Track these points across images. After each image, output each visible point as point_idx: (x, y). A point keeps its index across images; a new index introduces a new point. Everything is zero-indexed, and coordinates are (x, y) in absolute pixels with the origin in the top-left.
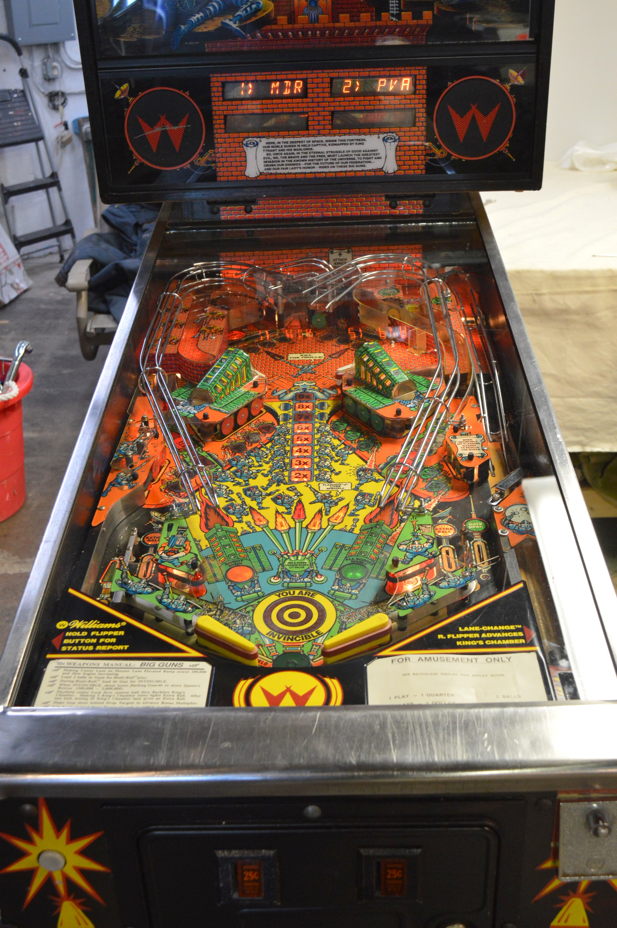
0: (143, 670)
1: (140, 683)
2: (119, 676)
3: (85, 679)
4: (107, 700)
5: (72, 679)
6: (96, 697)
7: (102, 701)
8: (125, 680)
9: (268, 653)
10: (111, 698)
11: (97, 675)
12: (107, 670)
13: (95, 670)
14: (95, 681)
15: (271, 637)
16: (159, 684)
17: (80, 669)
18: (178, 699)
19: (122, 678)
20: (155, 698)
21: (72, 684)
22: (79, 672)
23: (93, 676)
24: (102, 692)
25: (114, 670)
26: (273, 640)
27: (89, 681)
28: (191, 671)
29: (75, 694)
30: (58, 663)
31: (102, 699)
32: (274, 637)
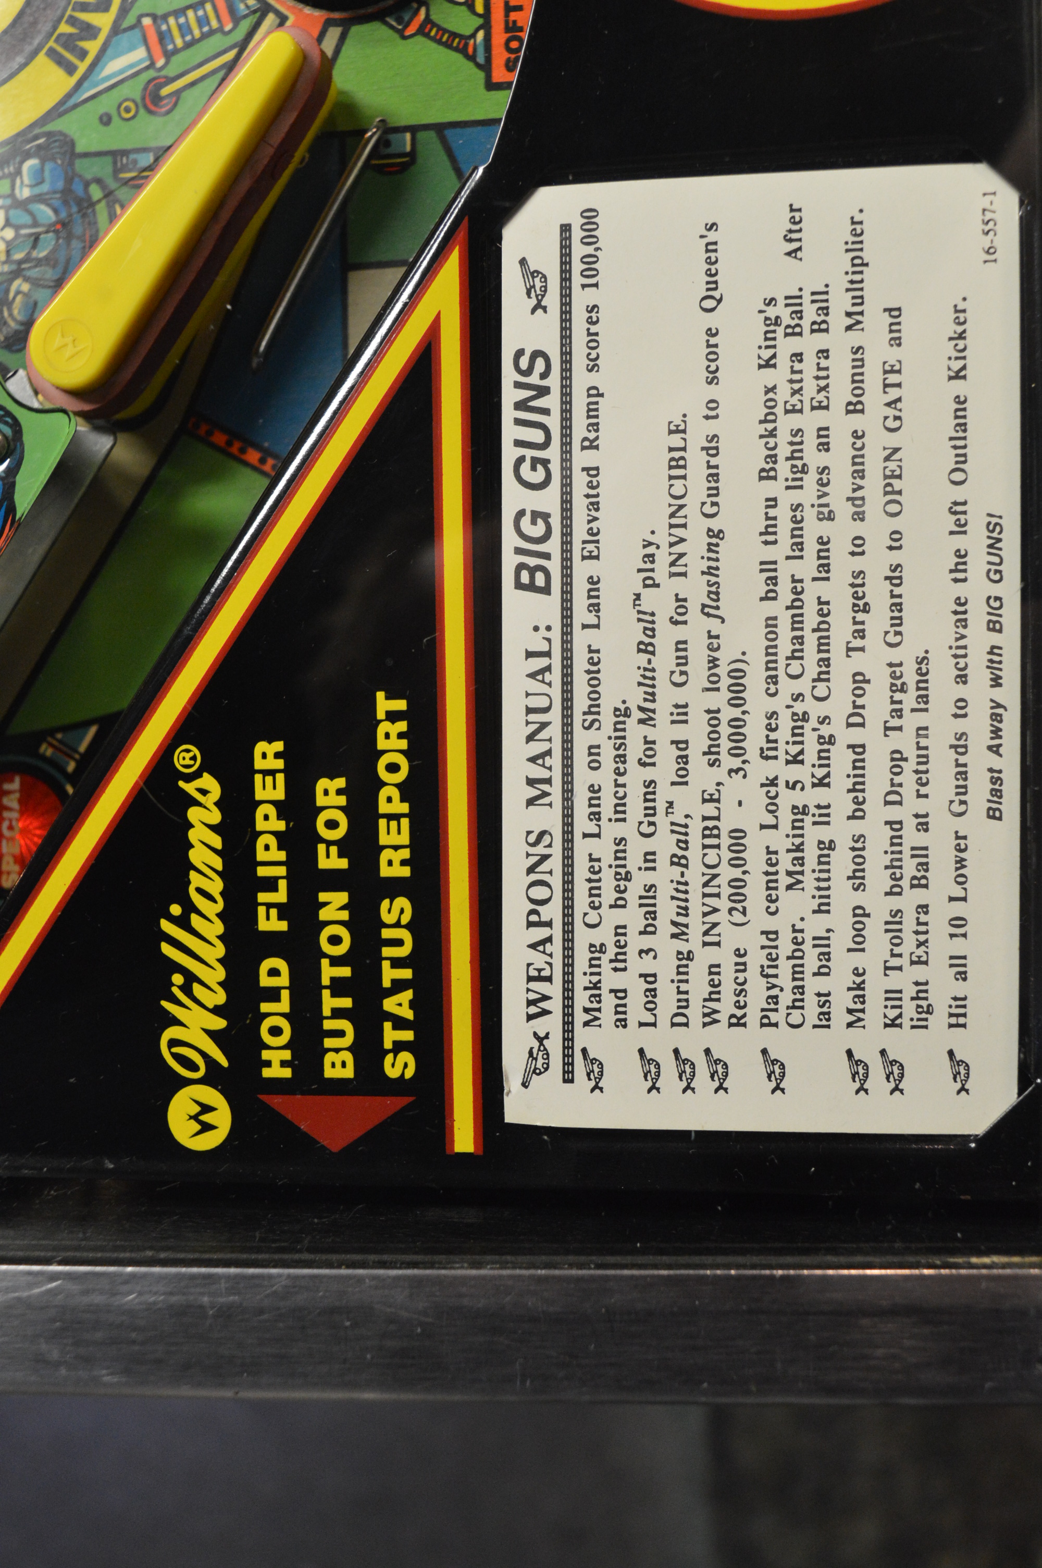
0: (582, 571)
1: (695, 563)
2: (636, 698)
3: (665, 891)
4: (837, 727)
5: (666, 968)
6: (812, 797)
7: (841, 759)
8: (665, 660)
9: (217, 42)
10: (815, 710)
11: (628, 830)
12: (582, 777)
13: (582, 848)
14: (680, 830)
15: (93, 47)
16: (696, 461)
17: (583, 938)
18: (819, 328)
19: (648, 679)
20: (812, 457)
21: (704, 957)
22: (605, 935)
23: (636, 850)
24: (760, 770)
25: (582, 739)
26: (116, 30)
27: (678, 861)
28: (581, 299)
29: (781, 923)
30: (534, 1071)
31: (824, 758)
32: (90, 31)
